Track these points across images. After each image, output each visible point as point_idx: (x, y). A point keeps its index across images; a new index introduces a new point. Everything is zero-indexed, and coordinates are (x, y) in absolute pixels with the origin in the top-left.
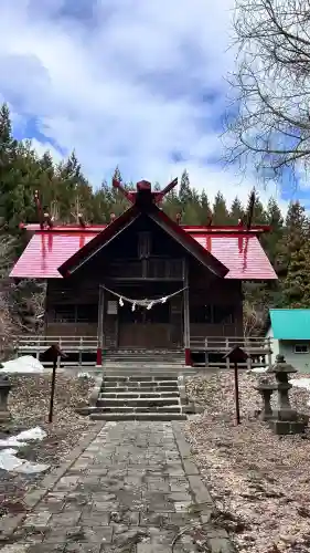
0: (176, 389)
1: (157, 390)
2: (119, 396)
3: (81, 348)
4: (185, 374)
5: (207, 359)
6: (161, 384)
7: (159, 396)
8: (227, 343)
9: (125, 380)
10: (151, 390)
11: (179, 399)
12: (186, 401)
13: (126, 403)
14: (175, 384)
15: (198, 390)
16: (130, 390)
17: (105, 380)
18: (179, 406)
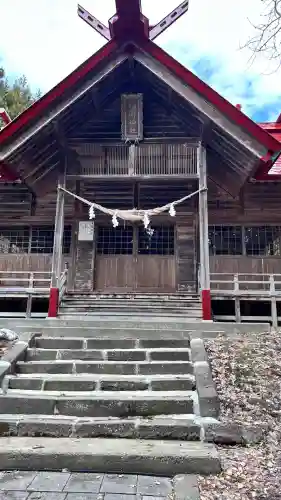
0: (188, 369)
1: (145, 370)
2: (49, 386)
3: (30, 289)
4: (204, 335)
5: (238, 310)
6: (154, 356)
7: (143, 387)
8: (272, 282)
9: (79, 344)
10: (129, 370)
11: (194, 396)
12: (213, 406)
13: (59, 406)
14: (184, 356)
15: (239, 372)
16: (81, 369)
17: (33, 343)
18: (194, 419)
